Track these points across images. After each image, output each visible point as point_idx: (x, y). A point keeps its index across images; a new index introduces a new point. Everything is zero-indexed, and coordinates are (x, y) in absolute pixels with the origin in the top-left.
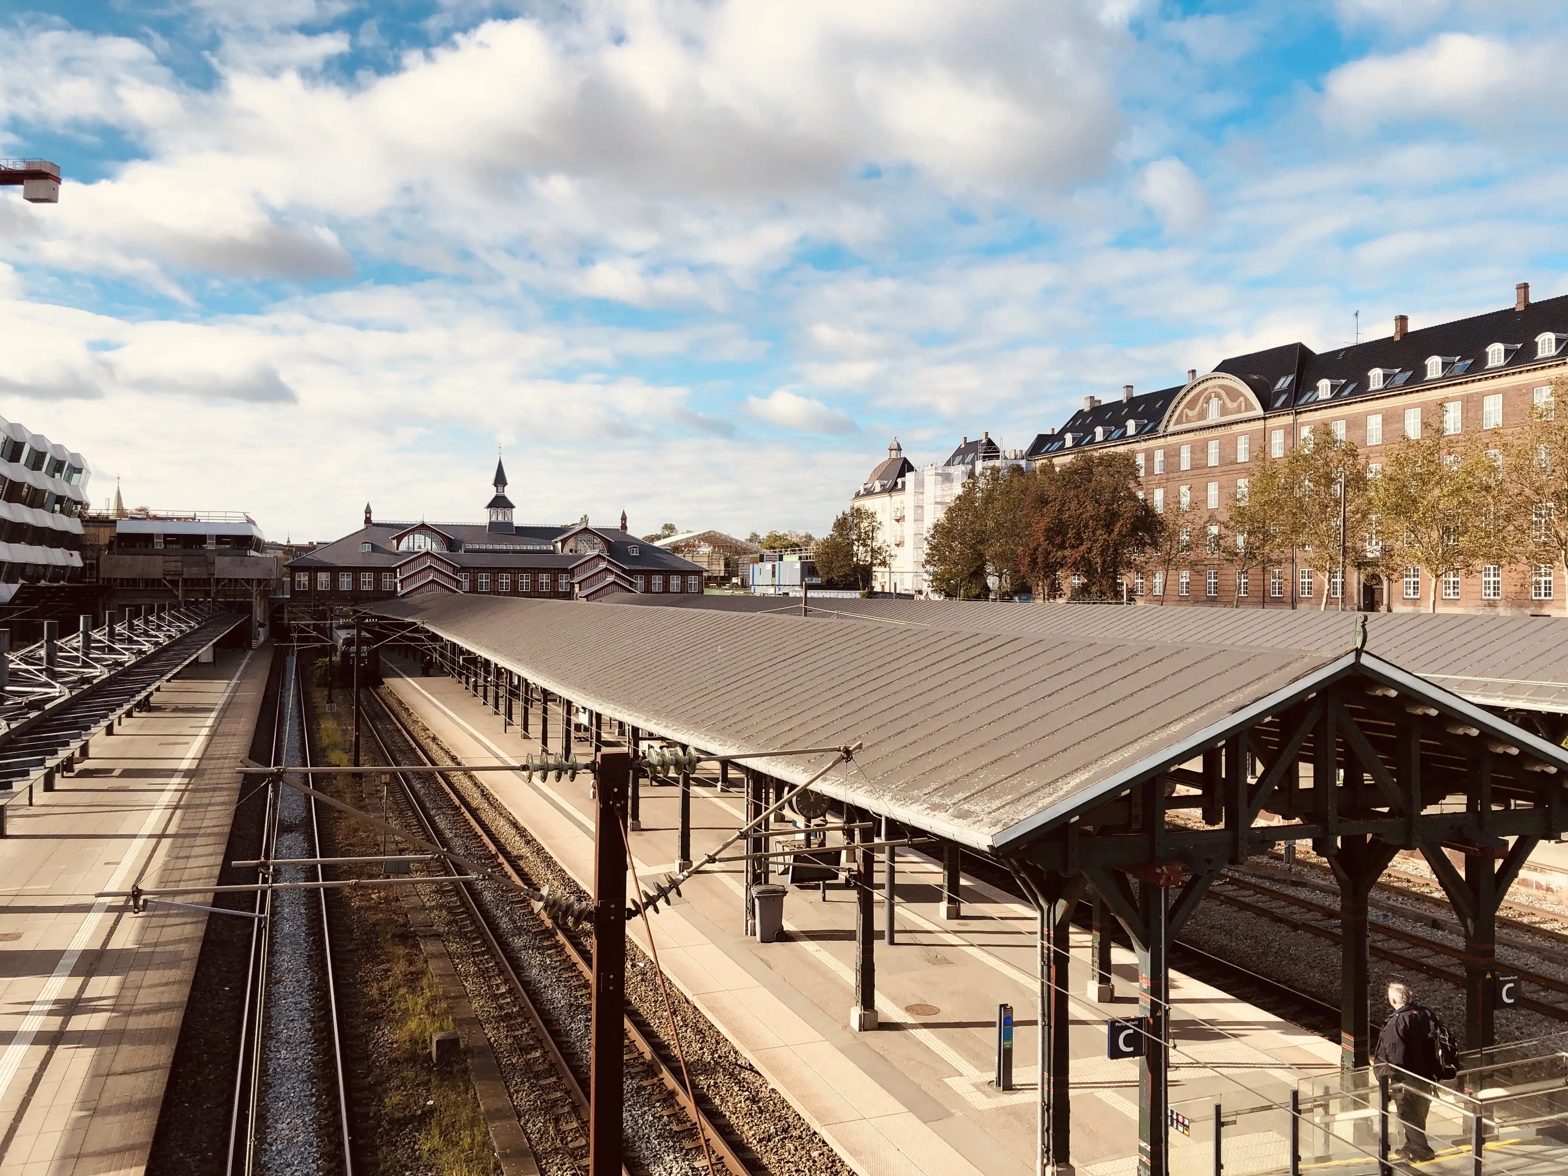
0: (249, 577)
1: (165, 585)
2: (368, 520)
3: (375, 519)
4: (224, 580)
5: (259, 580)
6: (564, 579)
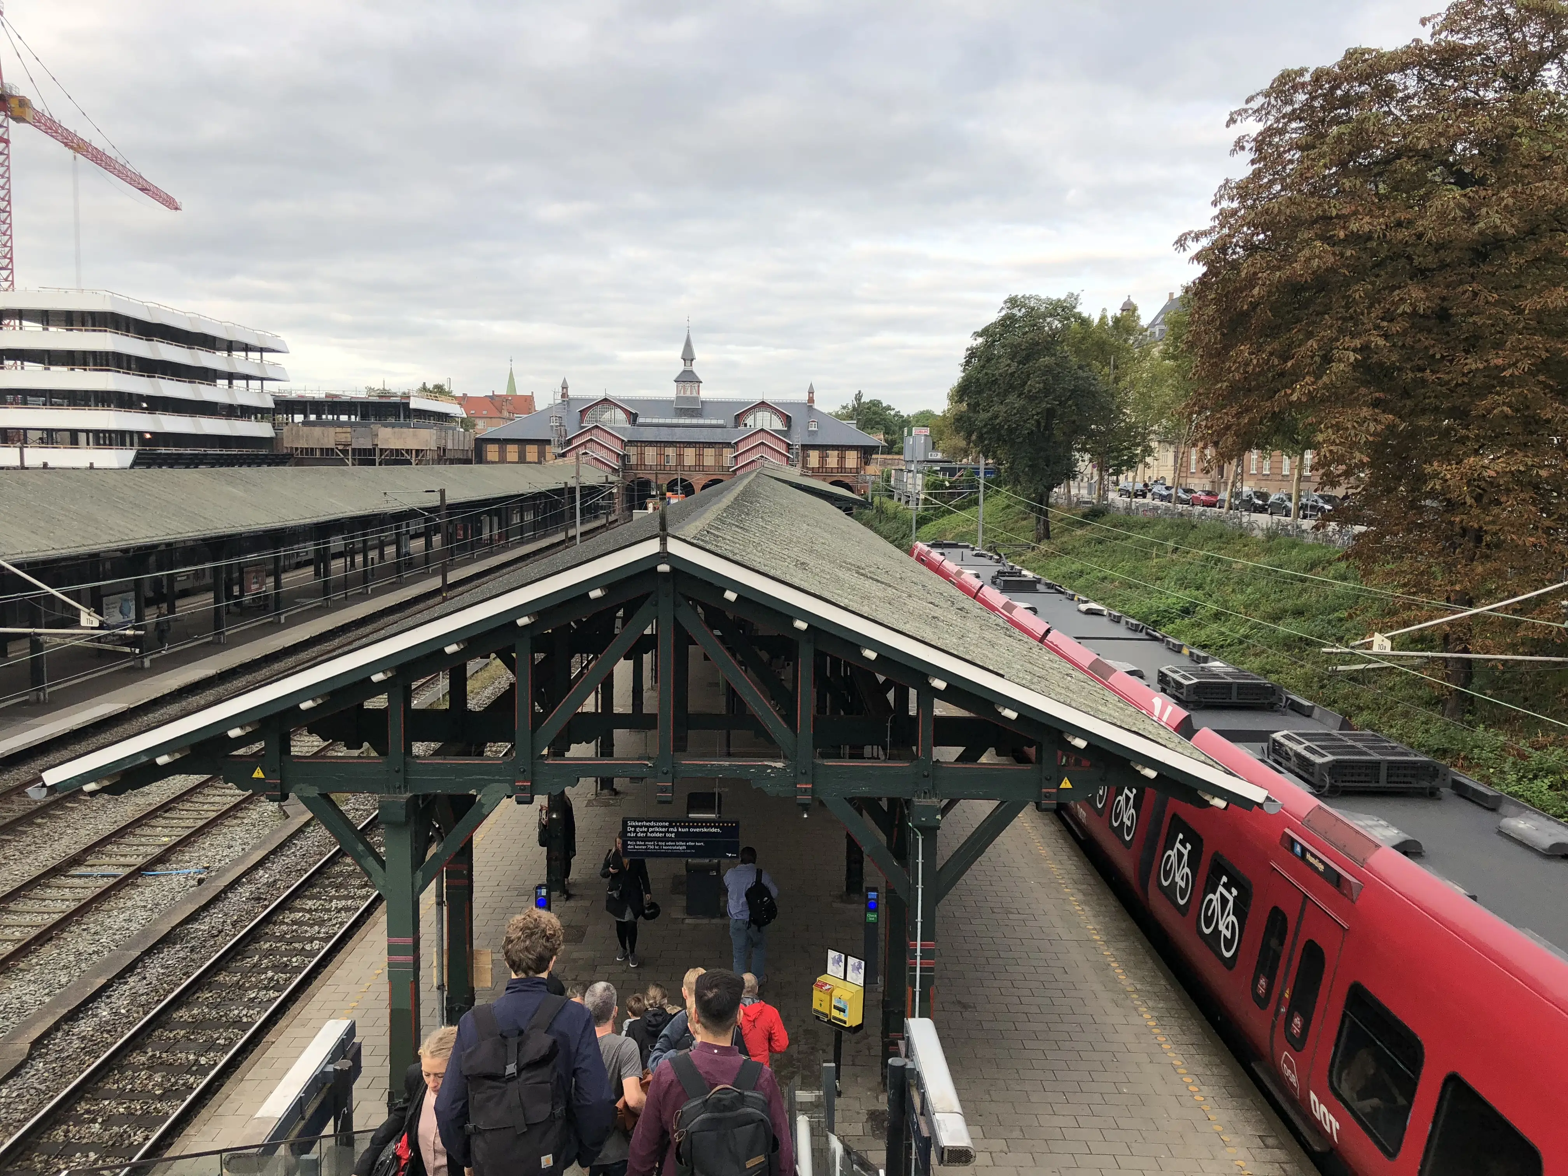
0: (409, 448)
1: (337, 454)
2: (564, 395)
3: (571, 393)
4: (386, 450)
5: (417, 451)
6: (728, 453)
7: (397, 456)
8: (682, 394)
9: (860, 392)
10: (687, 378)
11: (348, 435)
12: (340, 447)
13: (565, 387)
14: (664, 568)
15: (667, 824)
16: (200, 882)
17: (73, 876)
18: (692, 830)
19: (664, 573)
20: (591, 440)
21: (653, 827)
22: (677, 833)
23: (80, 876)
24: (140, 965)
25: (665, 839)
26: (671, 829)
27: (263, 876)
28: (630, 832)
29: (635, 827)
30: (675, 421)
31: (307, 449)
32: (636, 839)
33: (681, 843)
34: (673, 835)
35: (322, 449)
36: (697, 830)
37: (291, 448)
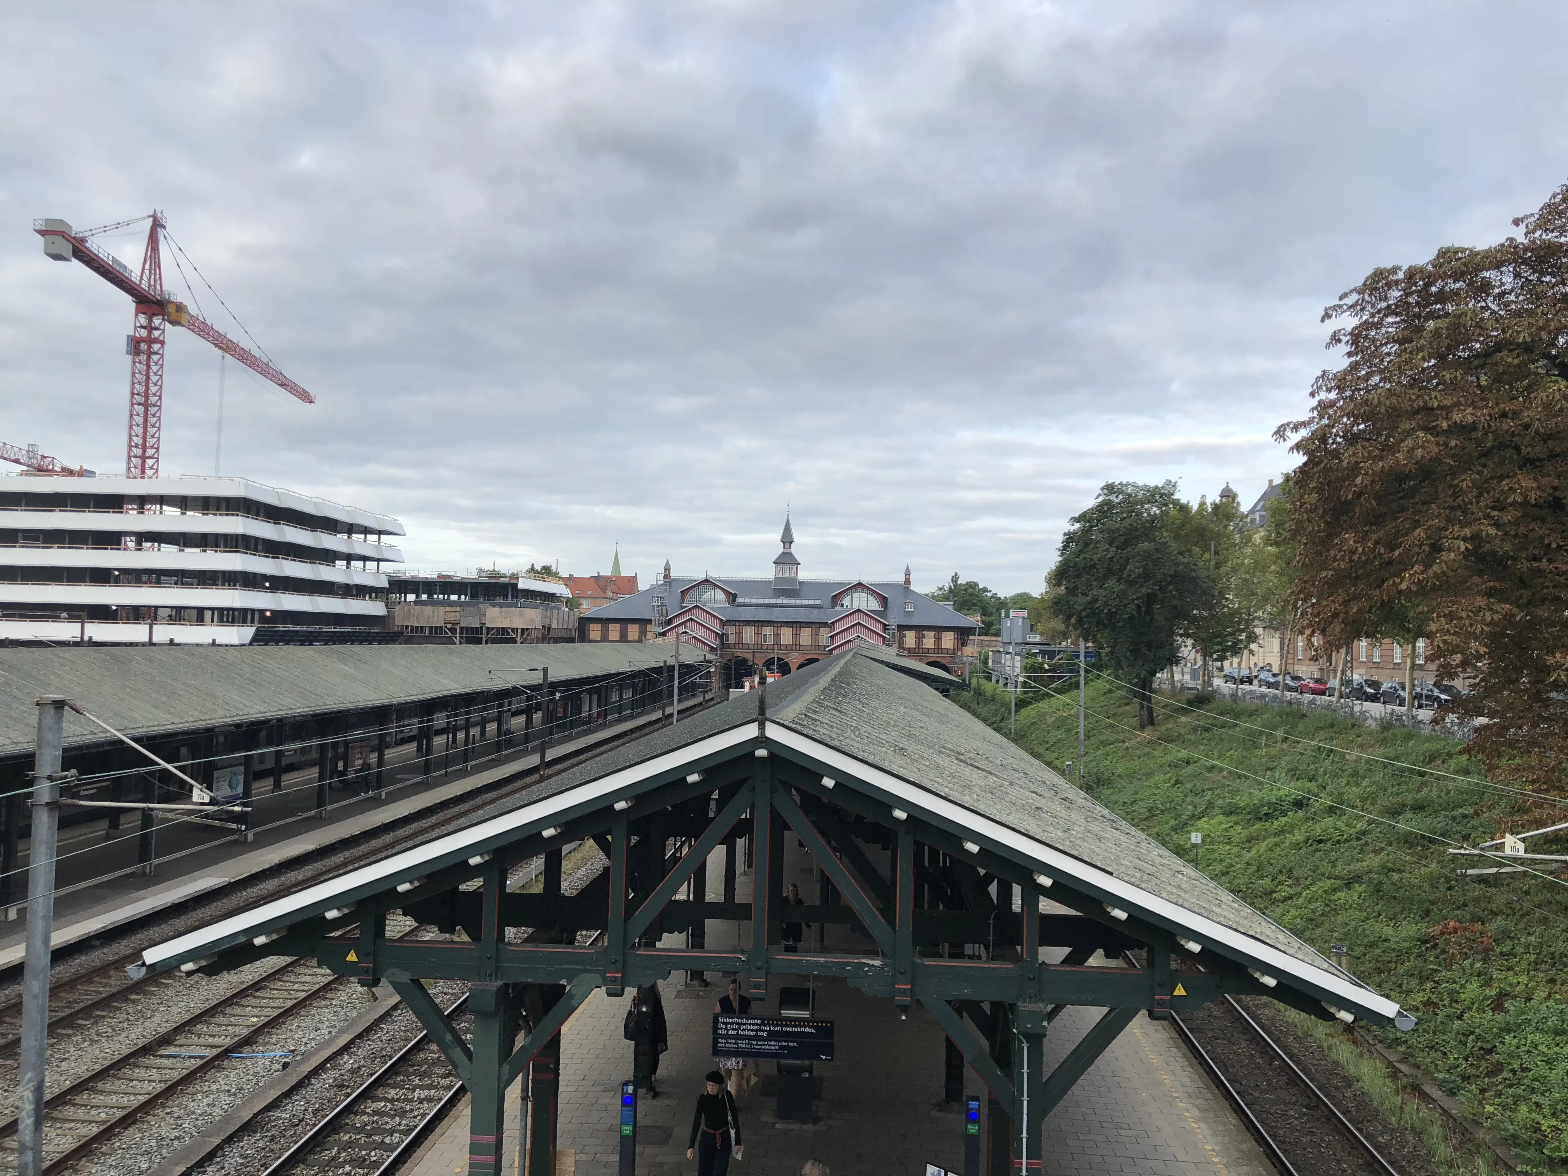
0: (514, 626)
1: (446, 632)
2: (666, 576)
3: (674, 574)
4: (493, 628)
5: (522, 629)
6: (825, 634)
7: (503, 634)
8: (780, 575)
9: (956, 574)
10: (786, 560)
11: (457, 614)
12: (449, 626)
13: (667, 569)
14: (761, 753)
15: (759, 1022)
16: (285, 1066)
17: (162, 1056)
18: (784, 1029)
19: (761, 759)
20: (691, 619)
21: (745, 1024)
22: (769, 1032)
23: (169, 1057)
24: (219, 1153)
25: (757, 1038)
26: (762, 1028)
27: (348, 1061)
28: (721, 1029)
29: (726, 1024)
30: (773, 601)
31: (417, 627)
32: (727, 1036)
33: (773, 1043)
34: (765, 1034)
35: (431, 628)
36: (791, 1029)
37: (402, 626)
